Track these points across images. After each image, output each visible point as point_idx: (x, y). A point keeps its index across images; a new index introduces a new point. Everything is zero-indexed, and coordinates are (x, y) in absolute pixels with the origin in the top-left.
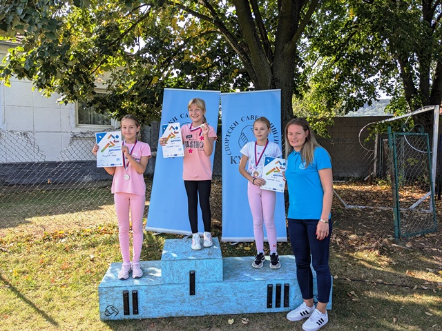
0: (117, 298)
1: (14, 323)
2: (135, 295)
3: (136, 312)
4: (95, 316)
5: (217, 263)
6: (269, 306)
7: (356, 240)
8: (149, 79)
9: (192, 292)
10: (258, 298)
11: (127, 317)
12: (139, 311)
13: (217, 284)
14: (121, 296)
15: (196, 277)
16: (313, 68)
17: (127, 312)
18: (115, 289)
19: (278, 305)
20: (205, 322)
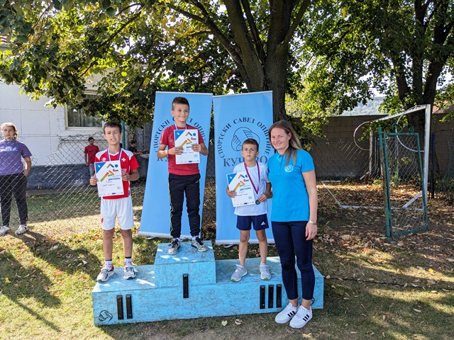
0: (111, 303)
1: (8, 331)
2: (129, 299)
3: (130, 316)
4: (89, 321)
5: (210, 265)
6: (262, 307)
7: (348, 240)
8: (139, 80)
9: (186, 295)
10: (251, 299)
11: (121, 321)
12: (133, 315)
13: (210, 287)
14: (115, 301)
15: (189, 280)
16: (307, 67)
17: (121, 317)
18: (109, 293)
19: (270, 306)
20: (199, 324)
